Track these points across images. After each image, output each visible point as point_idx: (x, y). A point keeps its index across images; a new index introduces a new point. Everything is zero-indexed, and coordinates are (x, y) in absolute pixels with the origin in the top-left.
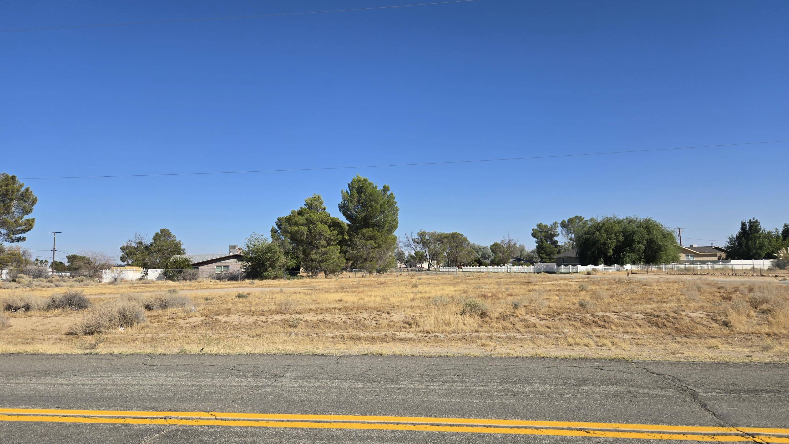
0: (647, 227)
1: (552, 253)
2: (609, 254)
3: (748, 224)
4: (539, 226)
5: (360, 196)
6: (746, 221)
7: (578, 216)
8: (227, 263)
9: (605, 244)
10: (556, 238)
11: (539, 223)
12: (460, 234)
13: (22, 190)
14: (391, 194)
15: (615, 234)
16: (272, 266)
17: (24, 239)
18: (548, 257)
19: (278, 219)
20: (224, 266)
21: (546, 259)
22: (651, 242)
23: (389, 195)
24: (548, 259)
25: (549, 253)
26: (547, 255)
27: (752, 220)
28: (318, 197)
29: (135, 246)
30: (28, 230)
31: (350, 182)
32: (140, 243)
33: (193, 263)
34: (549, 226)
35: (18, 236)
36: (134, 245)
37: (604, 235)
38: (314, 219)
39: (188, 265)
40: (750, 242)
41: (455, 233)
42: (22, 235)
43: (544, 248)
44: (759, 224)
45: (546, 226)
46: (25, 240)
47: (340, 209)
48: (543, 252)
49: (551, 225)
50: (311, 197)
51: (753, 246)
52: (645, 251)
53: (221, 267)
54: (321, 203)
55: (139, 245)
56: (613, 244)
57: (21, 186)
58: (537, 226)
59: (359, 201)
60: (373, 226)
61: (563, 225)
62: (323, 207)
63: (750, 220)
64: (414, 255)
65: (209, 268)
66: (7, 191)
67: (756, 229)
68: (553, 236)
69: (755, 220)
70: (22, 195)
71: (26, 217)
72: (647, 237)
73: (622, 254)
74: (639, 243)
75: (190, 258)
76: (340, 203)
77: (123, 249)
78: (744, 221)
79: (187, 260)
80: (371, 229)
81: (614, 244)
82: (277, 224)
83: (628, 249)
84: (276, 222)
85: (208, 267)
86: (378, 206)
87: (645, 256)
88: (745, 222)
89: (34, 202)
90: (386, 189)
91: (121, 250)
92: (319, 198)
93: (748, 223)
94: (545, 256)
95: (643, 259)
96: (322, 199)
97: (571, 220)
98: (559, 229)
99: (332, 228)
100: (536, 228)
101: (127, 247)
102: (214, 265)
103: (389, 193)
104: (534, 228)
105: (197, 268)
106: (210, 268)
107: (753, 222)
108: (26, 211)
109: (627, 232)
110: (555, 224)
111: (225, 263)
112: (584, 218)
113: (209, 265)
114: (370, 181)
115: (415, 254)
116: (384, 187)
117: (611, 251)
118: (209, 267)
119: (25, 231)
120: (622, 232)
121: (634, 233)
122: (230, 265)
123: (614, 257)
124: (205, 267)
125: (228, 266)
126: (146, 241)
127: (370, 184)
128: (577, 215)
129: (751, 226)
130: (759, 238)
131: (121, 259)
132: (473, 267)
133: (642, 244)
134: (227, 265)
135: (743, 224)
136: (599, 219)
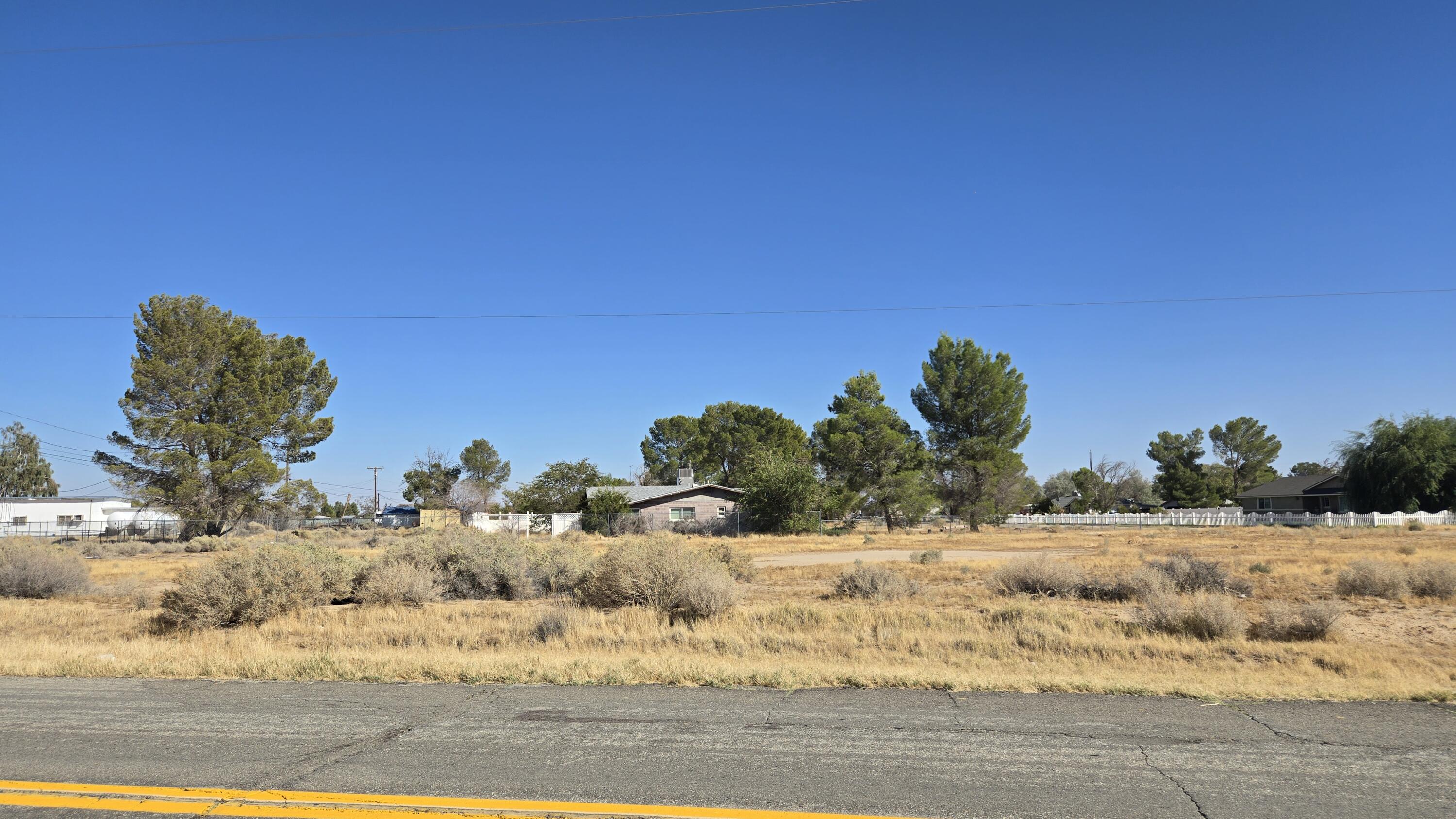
1: (1196, 488)
2: (1428, 491)
4: (1164, 436)
7: (1245, 418)
8: (690, 502)
9: (1420, 470)
10: (1198, 461)
11: (1162, 432)
13: (314, 364)
14: (1014, 370)
17: (311, 456)
18: (1188, 497)
19: (655, 423)
20: (685, 509)
21: (1184, 500)
23: (1010, 371)
24: (1189, 500)
25: (1190, 489)
26: (1187, 493)
28: (871, 377)
29: (427, 471)
30: (321, 440)
31: (934, 347)
32: (437, 466)
33: (632, 502)
34: (1185, 437)
35: (303, 450)
36: (426, 469)
38: (873, 419)
39: (625, 506)
42: (310, 449)
43: (1179, 480)
45: (1178, 437)
46: (314, 458)
47: (914, 400)
48: (1179, 486)
49: (1188, 435)
53: (679, 509)
54: (876, 388)
55: (434, 470)
56: (1439, 470)
57: (312, 356)
58: (1159, 436)
60: (982, 432)
61: (1215, 434)
62: (880, 395)
66: (294, 365)
68: (1194, 455)
70: (313, 373)
71: (319, 415)
75: (625, 494)
76: (915, 388)
77: (408, 477)
79: (618, 497)
80: (981, 438)
81: (1443, 471)
82: (651, 433)
84: (650, 429)
89: (331, 387)
90: (1003, 360)
91: (404, 479)
94: (1184, 495)
96: (878, 381)
97: (1231, 427)
98: (1206, 444)
101: (417, 474)
102: (667, 506)
103: (1008, 369)
104: (1154, 442)
105: (637, 511)
106: (659, 511)
108: (317, 405)
110: (1197, 433)
111: (685, 502)
112: (1257, 422)
113: (658, 506)
116: (999, 357)
117: (1434, 485)
118: (658, 509)
119: (315, 441)
122: (696, 505)
123: (1439, 497)
124: (652, 509)
125: (692, 509)
126: (447, 462)
127: (977, 351)
128: (1243, 416)
131: (404, 496)
134: (691, 506)
136: (1400, 423)
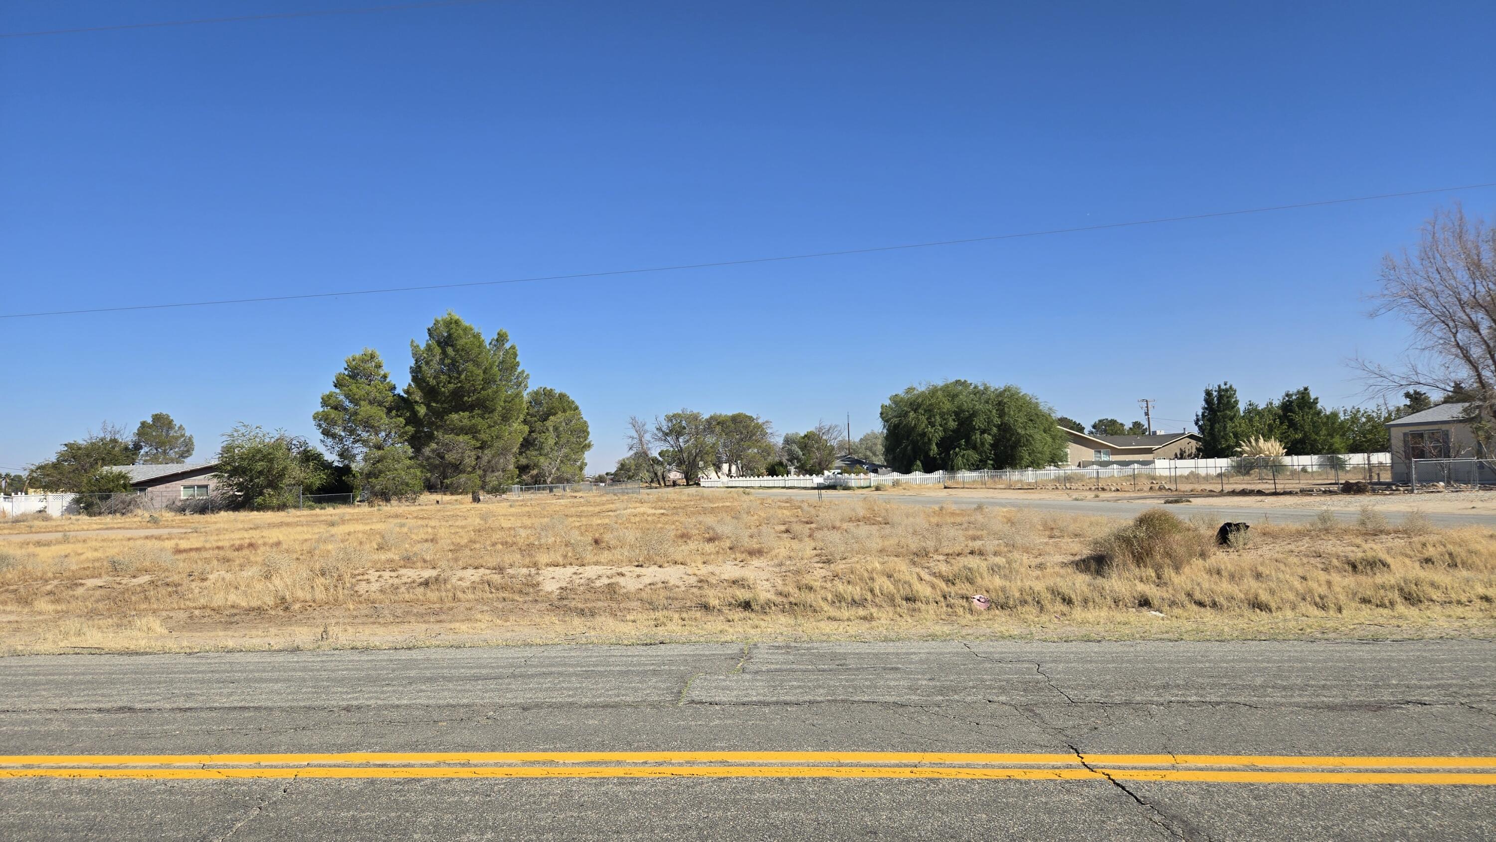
0: (1000, 403)
2: (931, 453)
3: (1215, 394)
5: (444, 353)
6: (1213, 387)
8: (205, 479)
9: (924, 434)
12: (747, 416)
14: (513, 347)
15: (942, 415)
16: (272, 485)
20: (199, 487)
22: (1005, 429)
23: (508, 348)
27: (1223, 387)
28: (371, 355)
31: (432, 325)
32: (114, 441)
33: (137, 482)
37: (923, 418)
39: (125, 486)
40: (1217, 426)
41: (739, 415)
44: (1234, 394)
50: (358, 354)
51: (1222, 434)
52: (994, 446)
53: (192, 487)
54: (379, 366)
56: (936, 434)
59: (442, 362)
60: (470, 408)
62: (382, 373)
63: (1219, 387)
64: (658, 456)
65: (168, 490)
67: (1229, 402)
69: (1228, 386)
72: (997, 421)
73: (951, 452)
74: (983, 432)
75: (128, 473)
76: (413, 365)
78: (1210, 389)
79: (123, 477)
80: (467, 414)
81: (940, 435)
83: (963, 442)
85: (166, 487)
86: (480, 372)
87: (995, 454)
88: (1212, 390)
90: (501, 339)
92: (372, 357)
93: (1215, 391)
95: (991, 460)
96: (381, 358)
99: (394, 413)
100: (887, 402)
102: (179, 485)
103: (507, 346)
105: (142, 490)
106: (170, 489)
107: (1226, 390)
109: (964, 411)
111: (201, 480)
113: (168, 484)
114: (465, 323)
115: (660, 454)
116: (498, 334)
117: (934, 447)
118: (168, 487)
120: (955, 412)
121: (974, 414)
122: (210, 483)
123: (940, 457)
124: (160, 488)
125: (203, 487)
127: (465, 330)
129: (1220, 397)
130: (1231, 419)
132: (758, 477)
133: (989, 434)
134: (205, 483)
135: (1208, 393)
